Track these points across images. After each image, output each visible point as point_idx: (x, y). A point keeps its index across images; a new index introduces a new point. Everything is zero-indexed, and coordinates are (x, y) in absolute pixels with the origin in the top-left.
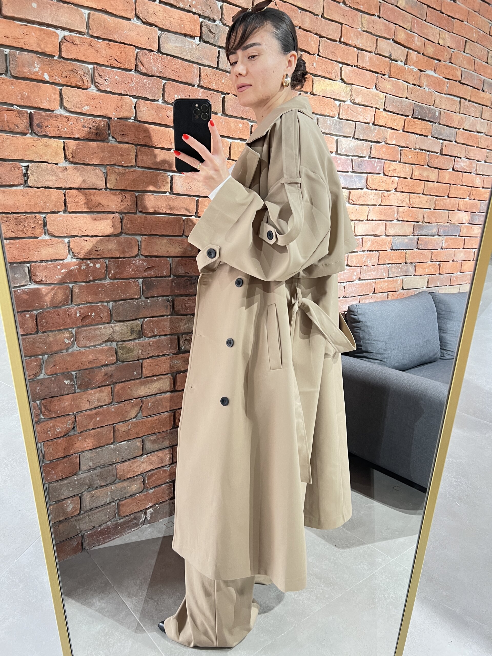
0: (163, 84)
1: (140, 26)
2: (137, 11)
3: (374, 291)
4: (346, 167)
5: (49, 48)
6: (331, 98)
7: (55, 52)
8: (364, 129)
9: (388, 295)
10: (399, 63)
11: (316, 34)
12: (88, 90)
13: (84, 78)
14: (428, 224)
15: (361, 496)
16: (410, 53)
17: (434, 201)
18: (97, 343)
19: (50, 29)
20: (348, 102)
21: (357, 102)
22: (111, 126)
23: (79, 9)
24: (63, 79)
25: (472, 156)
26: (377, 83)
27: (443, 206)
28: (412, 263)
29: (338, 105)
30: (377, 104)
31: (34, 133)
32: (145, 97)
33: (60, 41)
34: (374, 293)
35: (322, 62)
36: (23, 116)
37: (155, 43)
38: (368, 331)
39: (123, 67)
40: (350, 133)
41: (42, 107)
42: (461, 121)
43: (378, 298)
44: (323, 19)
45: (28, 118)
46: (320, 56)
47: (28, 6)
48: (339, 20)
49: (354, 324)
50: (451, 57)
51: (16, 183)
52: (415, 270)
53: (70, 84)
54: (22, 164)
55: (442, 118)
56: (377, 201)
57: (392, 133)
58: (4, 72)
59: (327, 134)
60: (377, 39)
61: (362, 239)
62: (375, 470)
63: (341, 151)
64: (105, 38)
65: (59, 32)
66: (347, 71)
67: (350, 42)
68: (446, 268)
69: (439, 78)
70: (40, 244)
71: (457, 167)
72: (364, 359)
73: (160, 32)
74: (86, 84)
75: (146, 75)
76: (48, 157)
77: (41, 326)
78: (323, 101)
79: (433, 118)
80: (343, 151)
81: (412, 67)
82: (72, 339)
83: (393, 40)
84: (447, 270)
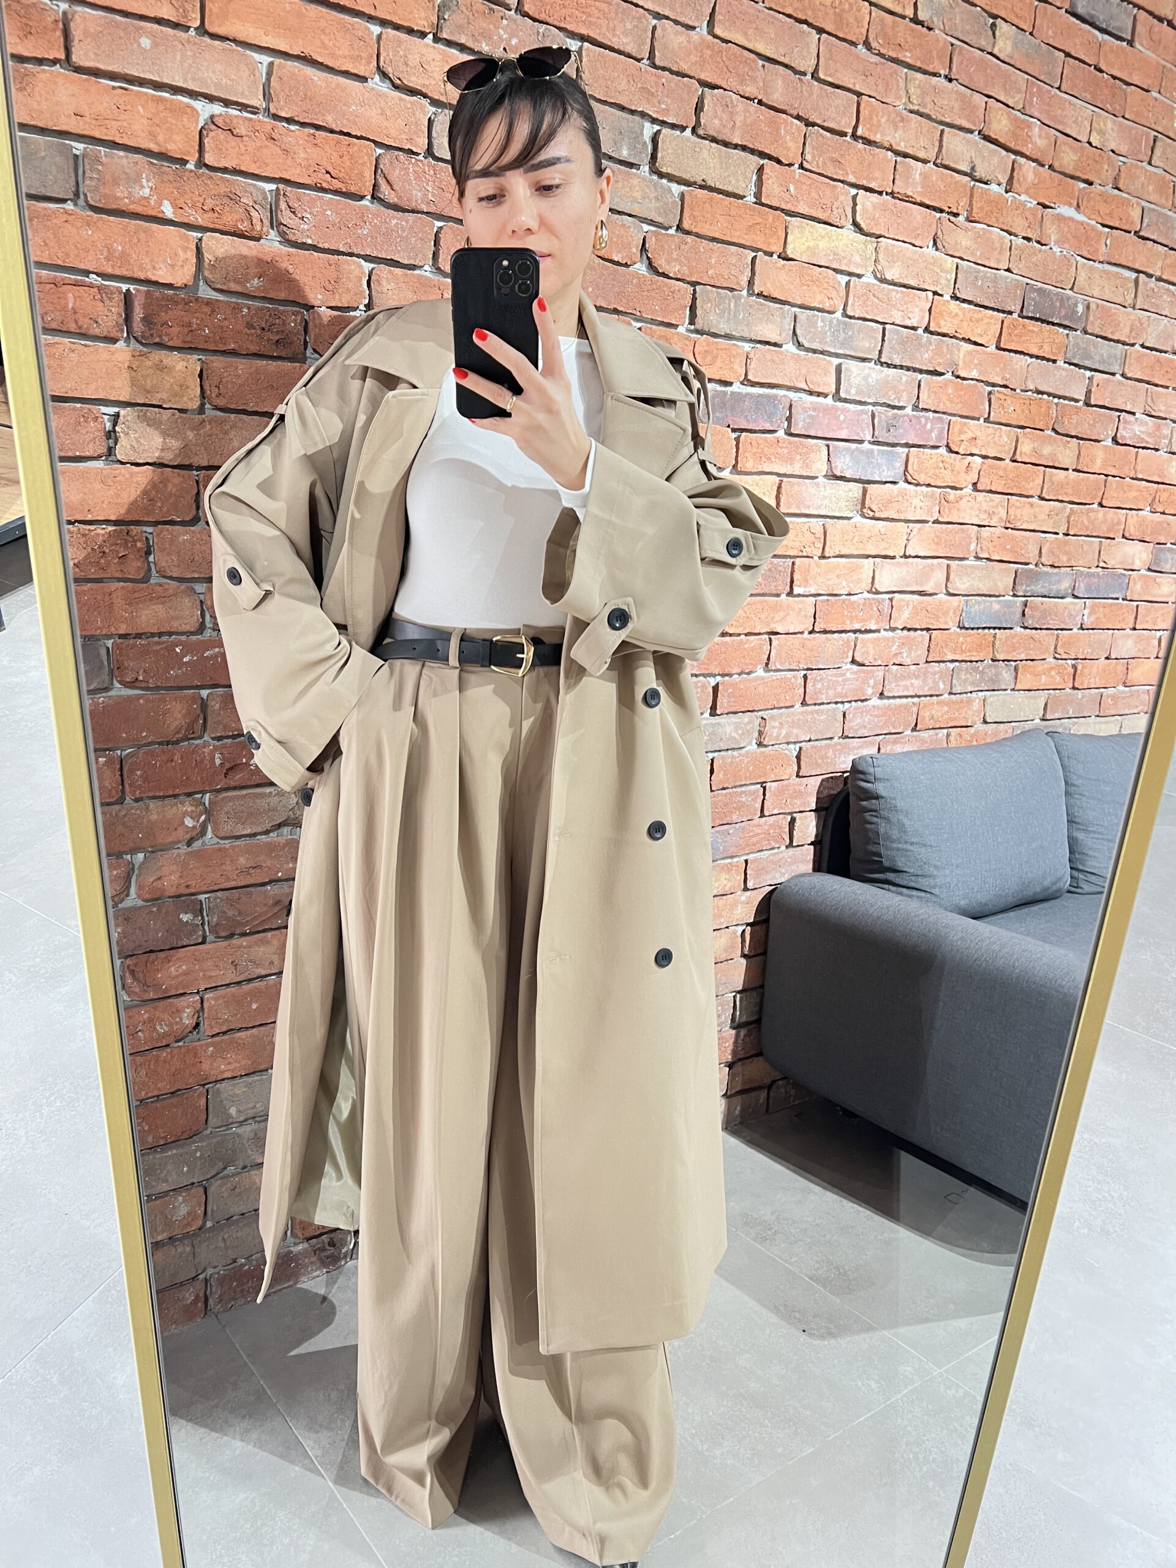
0: (435, 230)
1: (387, 96)
2: (382, 58)
3: (916, 725)
4: (859, 430)
5: (174, 142)
6: (827, 267)
7: (188, 153)
8: (903, 342)
9: (948, 735)
10: (994, 187)
11: (798, 117)
12: (262, 241)
13: (254, 213)
14: (1049, 569)
15: (868, 1212)
16: (1020, 166)
17: (1067, 514)
18: (260, 830)
19: (180, 97)
20: (869, 279)
21: (889, 277)
22: (311, 325)
23: (248, 52)
24: (205, 215)
25: (1160, 411)
26: (939, 233)
27: (1087, 528)
28: (1008, 661)
29: (844, 285)
30: (936, 282)
31: (134, 337)
32: (392, 260)
33: (202, 127)
34: (914, 729)
35: (809, 182)
36: (110, 299)
37: (420, 134)
38: (898, 820)
39: (344, 190)
40: (869, 351)
41: (154, 279)
42: (1138, 328)
43: (923, 741)
44: (816, 83)
45: (122, 304)
46: (806, 170)
47: (132, 44)
48: (854, 84)
49: (864, 803)
50: (1118, 175)
51: (88, 454)
52: (1016, 678)
53: (221, 227)
54: (104, 409)
55: (1091, 318)
56: (930, 512)
57: (970, 353)
58: (71, 196)
59: (815, 351)
60: (942, 132)
61: (891, 600)
62: (903, 1153)
63: (848, 392)
64: (307, 121)
65: (199, 105)
66: (868, 204)
67: (878, 138)
68: (1092, 673)
69: (1088, 224)
70: (136, 595)
71: (1124, 435)
72: (886, 886)
73: (434, 109)
74: (258, 228)
75: (396, 208)
76: (164, 396)
77: (130, 785)
78: (808, 275)
79: (1071, 320)
80: (853, 391)
81: (1023, 198)
82: (203, 817)
83: (980, 133)
84: (1092, 680)
